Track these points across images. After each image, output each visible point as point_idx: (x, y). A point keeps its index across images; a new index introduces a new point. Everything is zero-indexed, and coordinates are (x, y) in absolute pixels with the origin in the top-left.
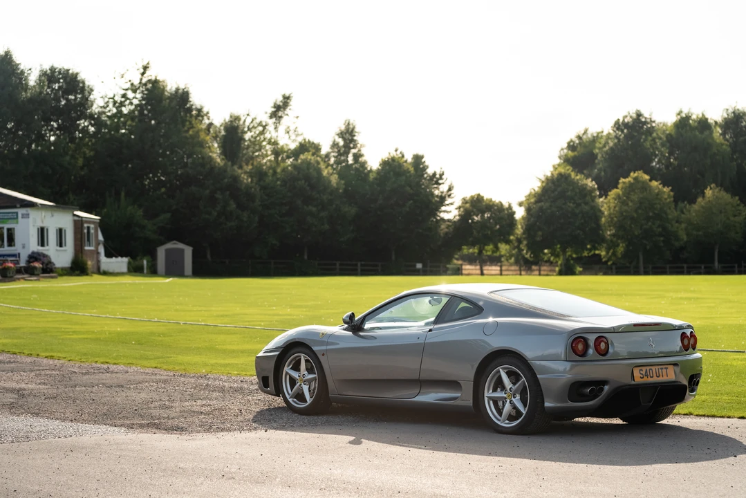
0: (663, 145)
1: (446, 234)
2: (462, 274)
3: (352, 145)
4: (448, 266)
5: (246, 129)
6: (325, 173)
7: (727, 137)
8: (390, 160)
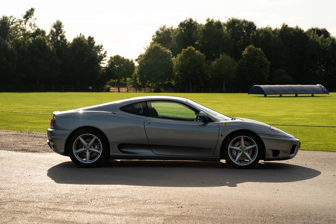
0: (201, 34)
1: (103, 73)
2: (110, 92)
3: (59, 32)
4: (104, 88)
5: (10, 24)
6: (48, 44)
7: (229, 31)
8: (78, 39)
